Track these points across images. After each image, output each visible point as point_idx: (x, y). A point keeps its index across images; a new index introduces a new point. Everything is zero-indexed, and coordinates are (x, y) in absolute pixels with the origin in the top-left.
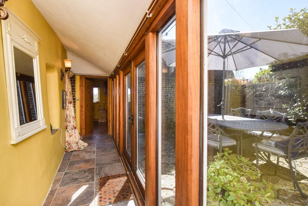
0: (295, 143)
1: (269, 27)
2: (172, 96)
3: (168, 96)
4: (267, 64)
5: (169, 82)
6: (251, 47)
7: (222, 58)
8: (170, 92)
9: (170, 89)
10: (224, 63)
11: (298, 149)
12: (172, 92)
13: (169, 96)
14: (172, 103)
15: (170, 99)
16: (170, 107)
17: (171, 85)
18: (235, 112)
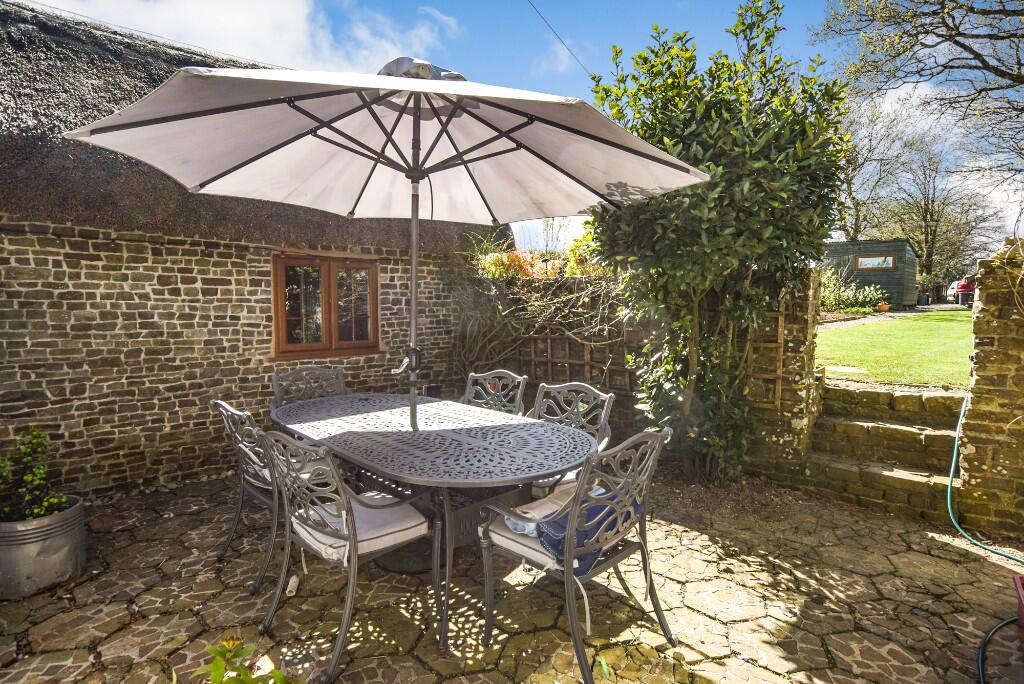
0: (587, 522)
1: (593, 78)
2: (257, 317)
3: (238, 318)
4: (580, 212)
5: (243, 257)
6: (520, 146)
7: (407, 176)
8: (249, 301)
9: (248, 288)
10: (415, 198)
11: (597, 541)
12: (257, 301)
13: (242, 321)
14: (257, 349)
15: (251, 334)
16: (252, 365)
17: (250, 273)
18: (481, 385)
